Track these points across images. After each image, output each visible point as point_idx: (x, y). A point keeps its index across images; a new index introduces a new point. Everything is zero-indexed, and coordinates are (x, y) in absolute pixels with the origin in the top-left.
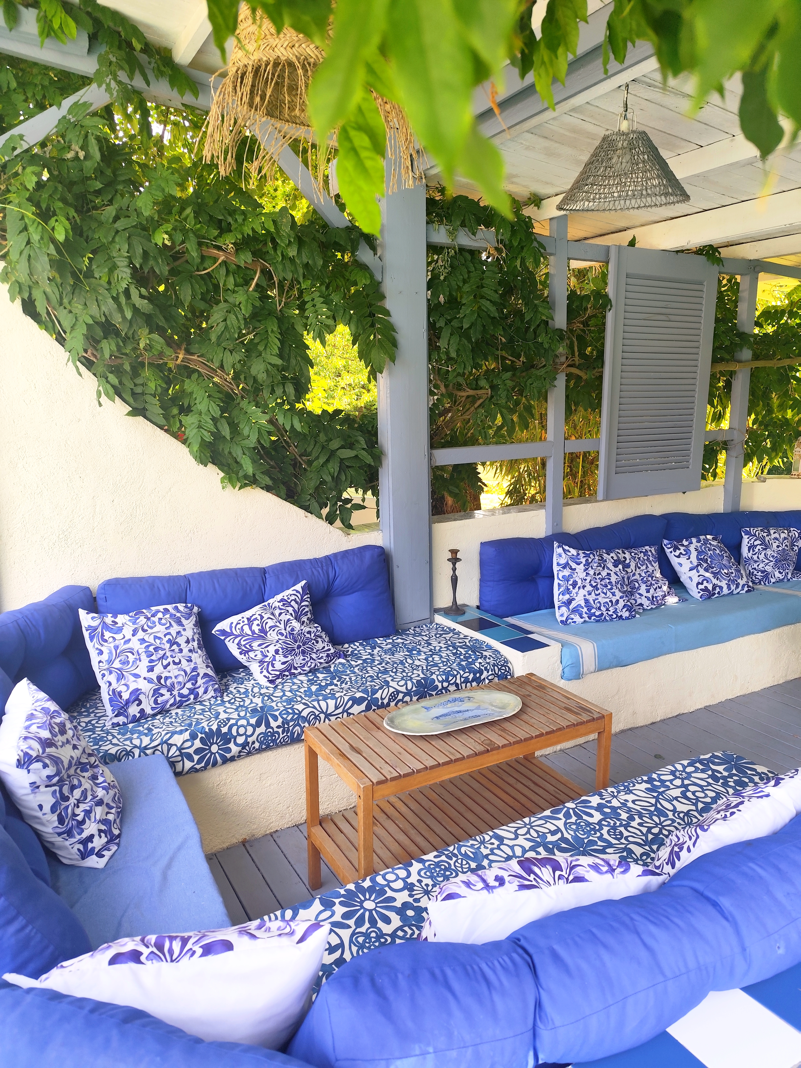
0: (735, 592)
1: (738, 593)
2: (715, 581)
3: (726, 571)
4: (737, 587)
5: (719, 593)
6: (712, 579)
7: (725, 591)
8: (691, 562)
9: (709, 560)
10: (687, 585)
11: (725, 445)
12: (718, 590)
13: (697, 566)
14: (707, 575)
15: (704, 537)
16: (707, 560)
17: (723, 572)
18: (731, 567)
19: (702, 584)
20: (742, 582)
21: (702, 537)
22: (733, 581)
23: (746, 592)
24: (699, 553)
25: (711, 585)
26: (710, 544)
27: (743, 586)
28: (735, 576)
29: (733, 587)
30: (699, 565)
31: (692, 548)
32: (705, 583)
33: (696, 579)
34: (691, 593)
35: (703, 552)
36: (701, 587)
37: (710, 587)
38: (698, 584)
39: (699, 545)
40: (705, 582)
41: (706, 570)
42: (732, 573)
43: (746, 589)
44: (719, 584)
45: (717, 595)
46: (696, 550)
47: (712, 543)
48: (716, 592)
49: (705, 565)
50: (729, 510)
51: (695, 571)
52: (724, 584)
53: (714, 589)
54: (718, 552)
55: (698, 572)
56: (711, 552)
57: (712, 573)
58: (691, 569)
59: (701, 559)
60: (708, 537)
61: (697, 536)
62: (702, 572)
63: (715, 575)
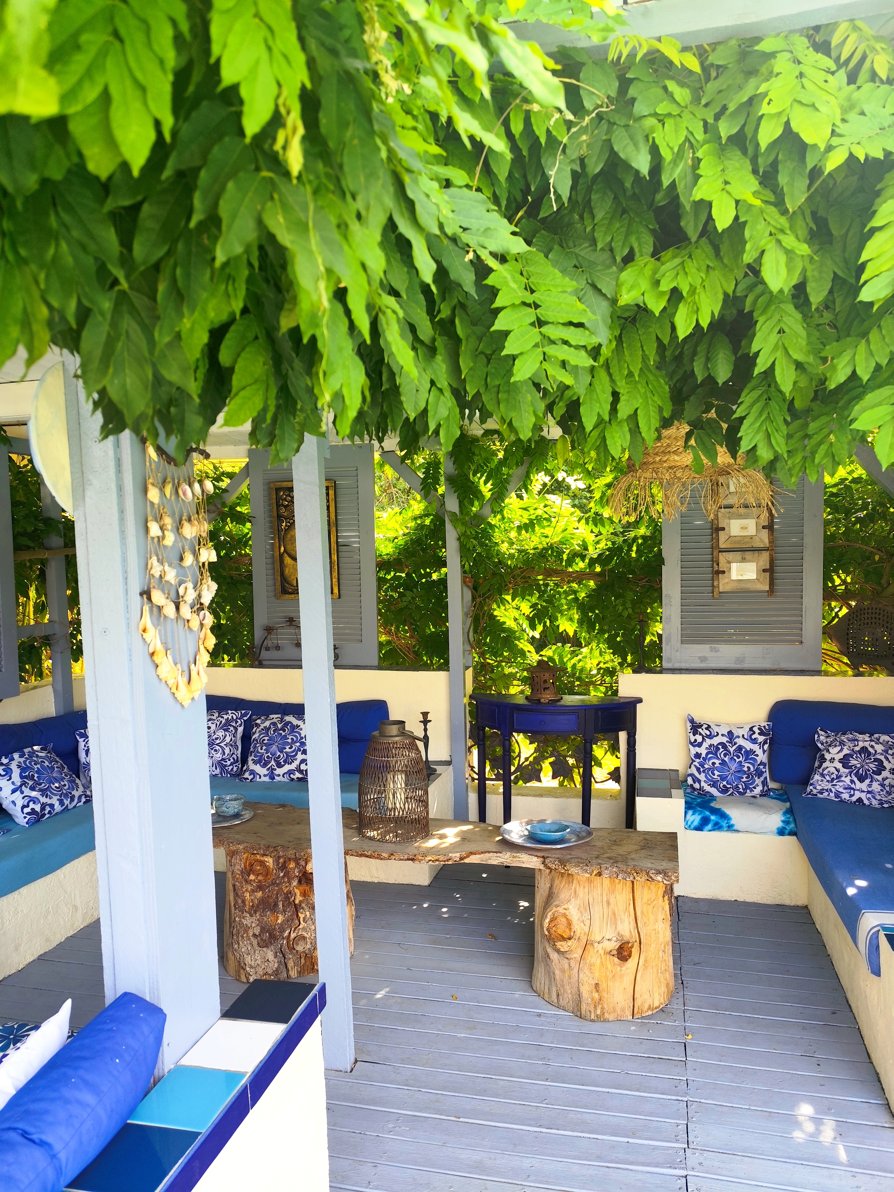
0: (70, 807)
1: (75, 807)
2: (43, 800)
3: (57, 785)
4: (72, 799)
5: (50, 812)
6: (40, 798)
7: (58, 808)
8: (13, 783)
9: (36, 775)
10: (11, 812)
11: (47, 640)
12: (48, 809)
13: (21, 786)
14: (34, 794)
15: (30, 749)
16: (33, 776)
17: (53, 786)
18: (63, 779)
19: (28, 806)
20: (76, 794)
21: (26, 750)
22: (66, 796)
23: (84, 803)
24: (23, 769)
25: (39, 805)
26: (37, 756)
27: (80, 797)
28: (69, 789)
29: (67, 802)
30: (24, 784)
31: (14, 766)
32: (32, 805)
33: (20, 803)
34: (16, 820)
35: (28, 767)
36: (27, 810)
37: (38, 808)
38: (23, 807)
39: (22, 760)
40: (31, 803)
41: (32, 789)
42: (65, 785)
43: (83, 800)
44: (48, 801)
45: (47, 816)
46: (19, 766)
47: (40, 754)
48: (46, 812)
49: (31, 783)
50: (62, 713)
51: (18, 792)
52: (55, 801)
53: (43, 808)
54: (47, 763)
55: (22, 792)
56: (39, 766)
57: (40, 790)
58: (14, 791)
59: (26, 777)
60: (35, 748)
61: (19, 749)
62: (27, 791)
63: (44, 792)
